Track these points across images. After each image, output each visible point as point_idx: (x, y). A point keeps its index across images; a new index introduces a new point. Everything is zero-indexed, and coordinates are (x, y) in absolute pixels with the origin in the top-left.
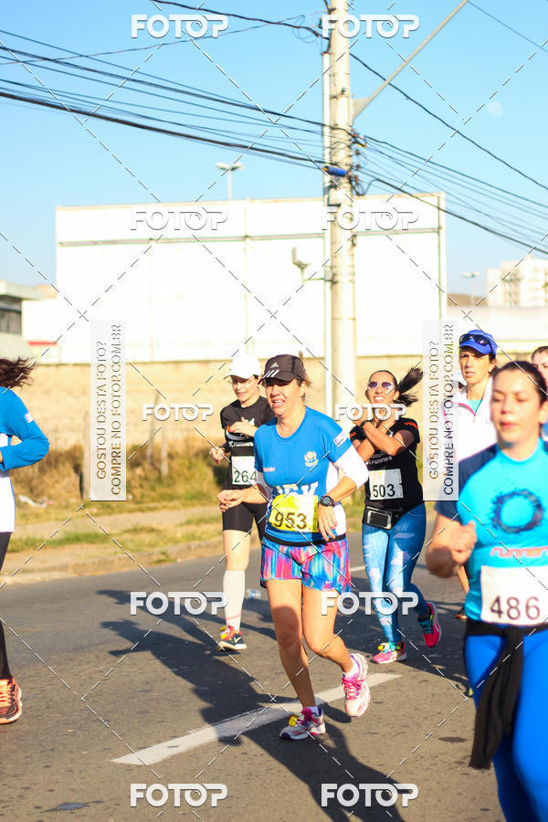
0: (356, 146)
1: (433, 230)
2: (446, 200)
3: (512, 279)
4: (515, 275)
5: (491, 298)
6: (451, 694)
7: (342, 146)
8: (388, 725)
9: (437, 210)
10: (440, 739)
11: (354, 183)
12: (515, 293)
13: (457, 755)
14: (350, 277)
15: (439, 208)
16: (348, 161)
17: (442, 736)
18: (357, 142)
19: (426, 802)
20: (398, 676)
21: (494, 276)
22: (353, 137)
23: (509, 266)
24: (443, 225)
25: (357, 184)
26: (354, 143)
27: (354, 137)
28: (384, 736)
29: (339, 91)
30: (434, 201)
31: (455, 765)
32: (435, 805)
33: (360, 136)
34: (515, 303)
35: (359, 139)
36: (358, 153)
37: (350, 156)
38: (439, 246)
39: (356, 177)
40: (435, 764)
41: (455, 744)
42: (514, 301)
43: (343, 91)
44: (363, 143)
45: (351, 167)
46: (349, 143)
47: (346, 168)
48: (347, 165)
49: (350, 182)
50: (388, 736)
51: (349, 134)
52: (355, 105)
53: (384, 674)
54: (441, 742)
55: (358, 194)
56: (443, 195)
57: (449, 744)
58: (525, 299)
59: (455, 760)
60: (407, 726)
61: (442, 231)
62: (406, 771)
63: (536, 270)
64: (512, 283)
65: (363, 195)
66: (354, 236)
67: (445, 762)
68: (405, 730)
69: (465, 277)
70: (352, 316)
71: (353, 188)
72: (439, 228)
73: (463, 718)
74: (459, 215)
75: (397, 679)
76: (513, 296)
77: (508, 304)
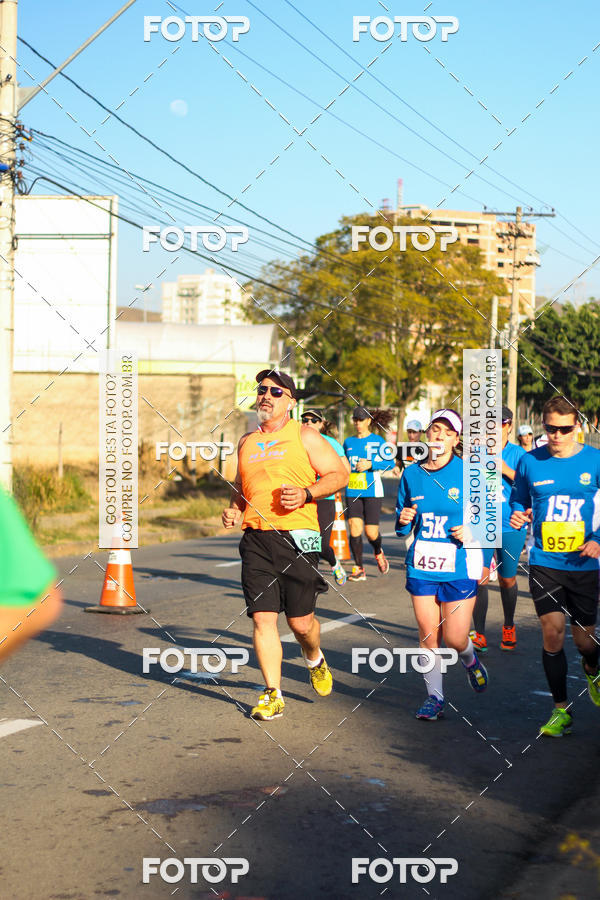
0: (20, 139)
1: (102, 237)
2: (119, 204)
3: (191, 295)
4: (193, 289)
5: (165, 315)
6: (99, 743)
7: (5, 138)
8: (28, 775)
9: (108, 214)
10: (85, 792)
11: (16, 180)
12: (193, 310)
13: (102, 810)
14: (9, 284)
15: (111, 214)
16: (11, 155)
17: (87, 789)
18: (21, 135)
19: (65, 860)
20: (41, 723)
21: (170, 290)
22: (17, 129)
23: (187, 280)
24: (114, 231)
25: (20, 181)
26: (18, 136)
27: (19, 130)
28: (22, 788)
29: (4, 78)
30: (106, 204)
31: (98, 820)
32: (75, 865)
33: (26, 128)
34: (192, 319)
35: (23, 132)
36: (22, 147)
37: (14, 150)
38: (110, 254)
39: (19, 174)
40: (76, 819)
41: (101, 798)
42: (191, 319)
43: (8, 78)
44: (29, 136)
45: (14, 163)
46: (12, 135)
47: (9, 163)
48: (9, 160)
49: (13, 179)
50: (27, 789)
51: (14, 126)
52: (22, 94)
53: (27, 721)
54: (85, 795)
55: (21, 192)
56: (116, 199)
57: (93, 797)
58: (203, 317)
59: (97, 815)
60: (48, 777)
61: (114, 239)
62: (45, 826)
63: (216, 285)
64: (189, 299)
65: (26, 194)
66: (15, 238)
67: (88, 817)
68: (46, 781)
69: (138, 289)
70: (10, 328)
71: (15, 185)
72: (111, 234)
73: (110, 770)
74: (133, 221)
75: (39, 726)
76: (190, 312)
77: (184, 322)
